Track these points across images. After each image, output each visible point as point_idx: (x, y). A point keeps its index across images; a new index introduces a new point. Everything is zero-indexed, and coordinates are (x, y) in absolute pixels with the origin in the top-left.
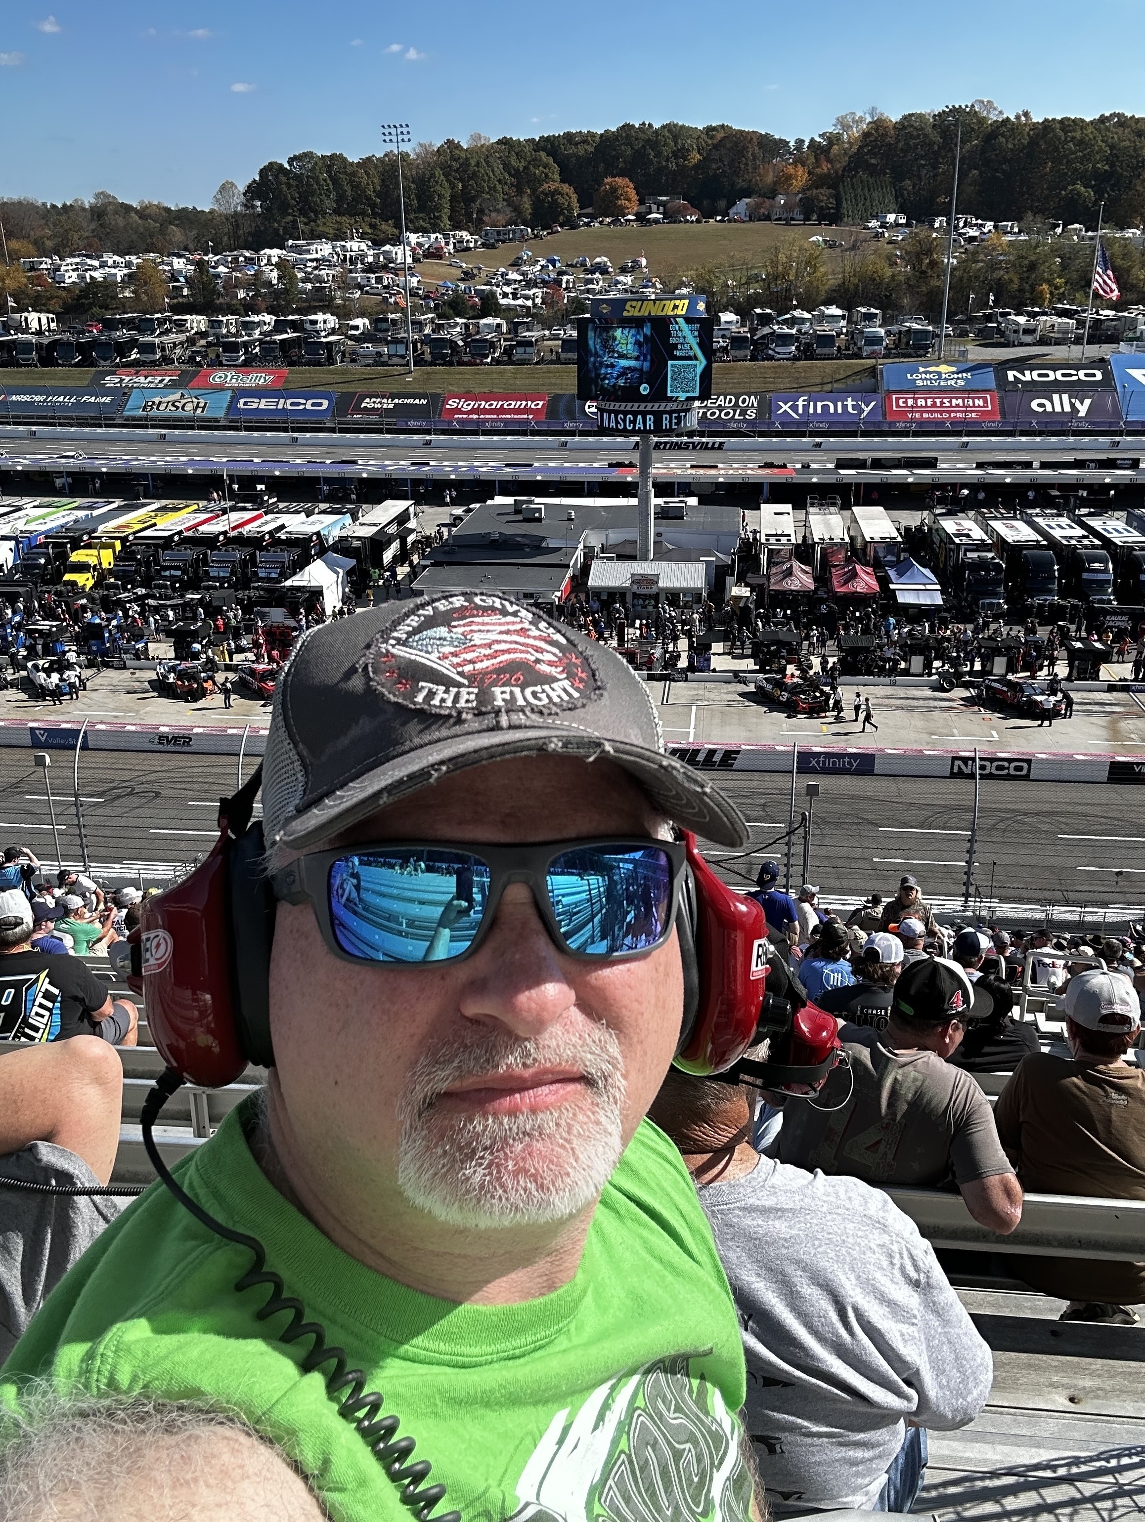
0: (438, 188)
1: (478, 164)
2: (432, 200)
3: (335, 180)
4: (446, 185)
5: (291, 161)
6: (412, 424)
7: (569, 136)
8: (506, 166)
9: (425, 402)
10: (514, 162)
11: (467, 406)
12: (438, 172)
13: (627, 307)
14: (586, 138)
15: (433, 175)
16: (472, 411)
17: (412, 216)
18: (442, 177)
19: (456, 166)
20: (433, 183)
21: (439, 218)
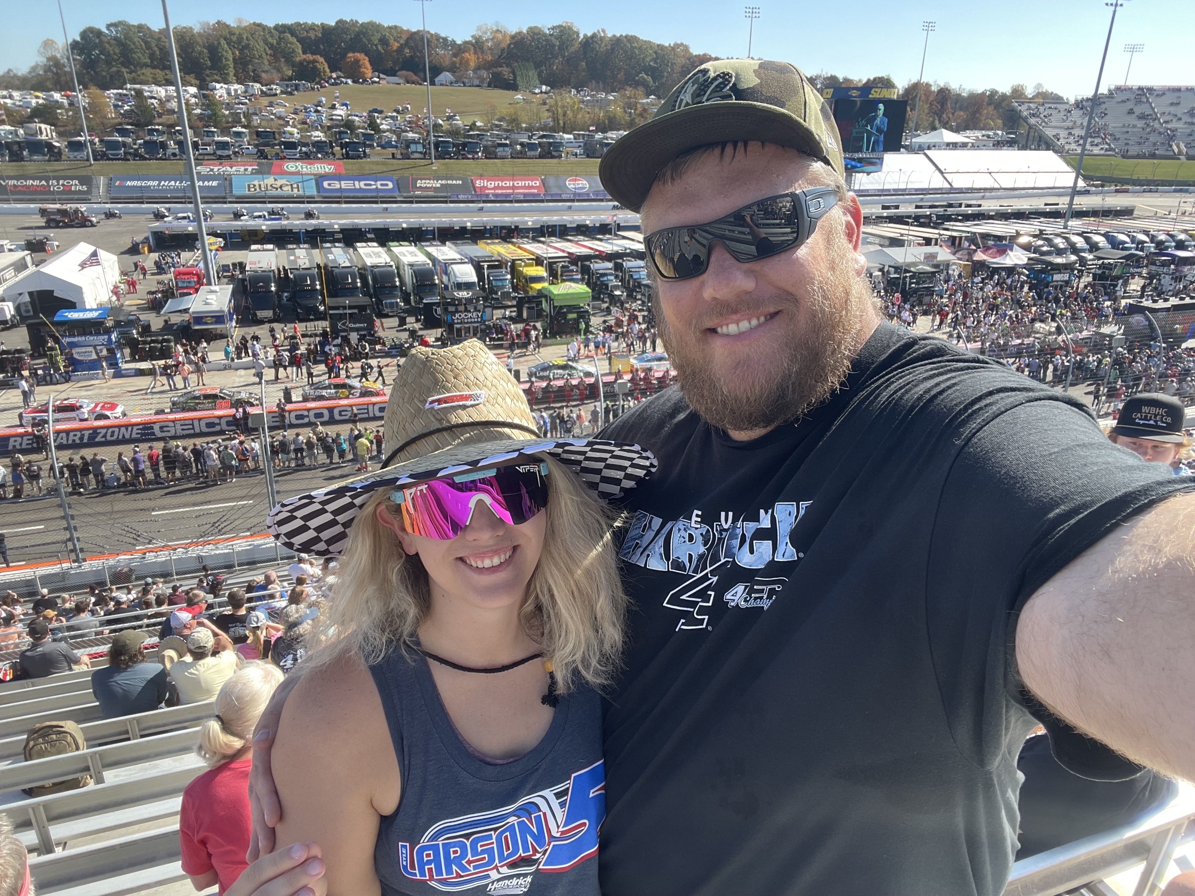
0: (224, 53)
1: (247, 38)
2: (221, 61)
3: (146, 43)
4: (230, 52)
5: (108, 26)
6: (461, 197)
7: (298, 24)
8: (266, 42)
9: (460, 182)
10: (270, 40)
11: (491, 184)
12: (223, 42)
13: (872, 92)
14: (312, 27)
15: (219, 43)
16: (495, 188)
17: (208, 72)
18: (226, 46)
19: (234, 38)
20: (220, 50)
21: (228, 74)
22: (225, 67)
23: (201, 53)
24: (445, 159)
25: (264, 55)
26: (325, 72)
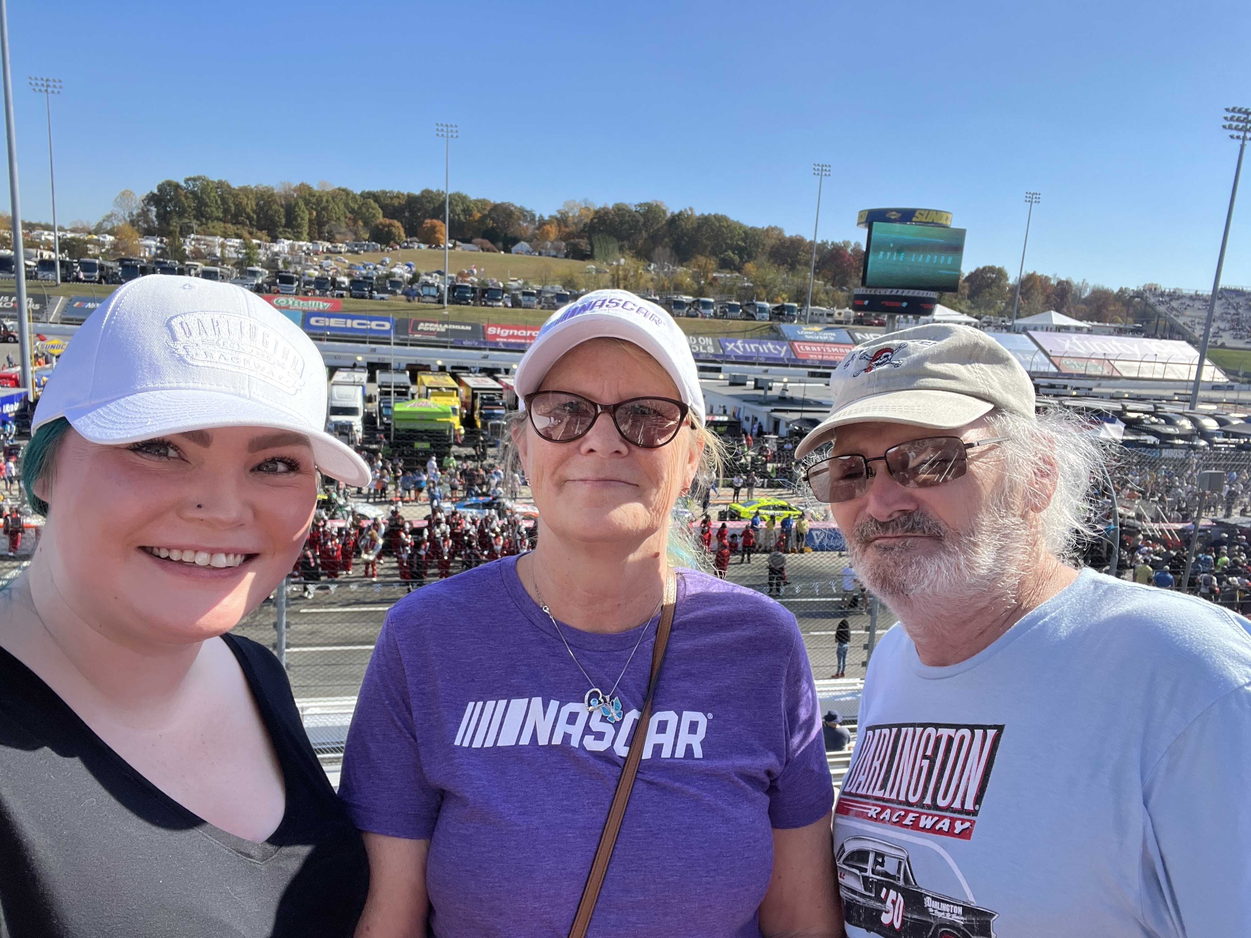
0: (300, 213)
1: (327, 201)
2: (297, 221)
3: (223, 199)
4: (307, 212)
5: (187, 181)
6: (466, 343)
7: (385, 193)
8: (346, 205)
9: (469, 328)
10: (352, 204)
11: (505, 333)
12: (301, 203)
14: (397, 196)
15: (297, 204)
16: (509, 337)
17: (281, 229)
18: (303, 206)
19: (314, 200)
20: (297, 209)
21: (301, 233)
22: (300, 226)
23: (276, 211)
24: (460, 304)
25: (342, 218)
26: (399, 236)
